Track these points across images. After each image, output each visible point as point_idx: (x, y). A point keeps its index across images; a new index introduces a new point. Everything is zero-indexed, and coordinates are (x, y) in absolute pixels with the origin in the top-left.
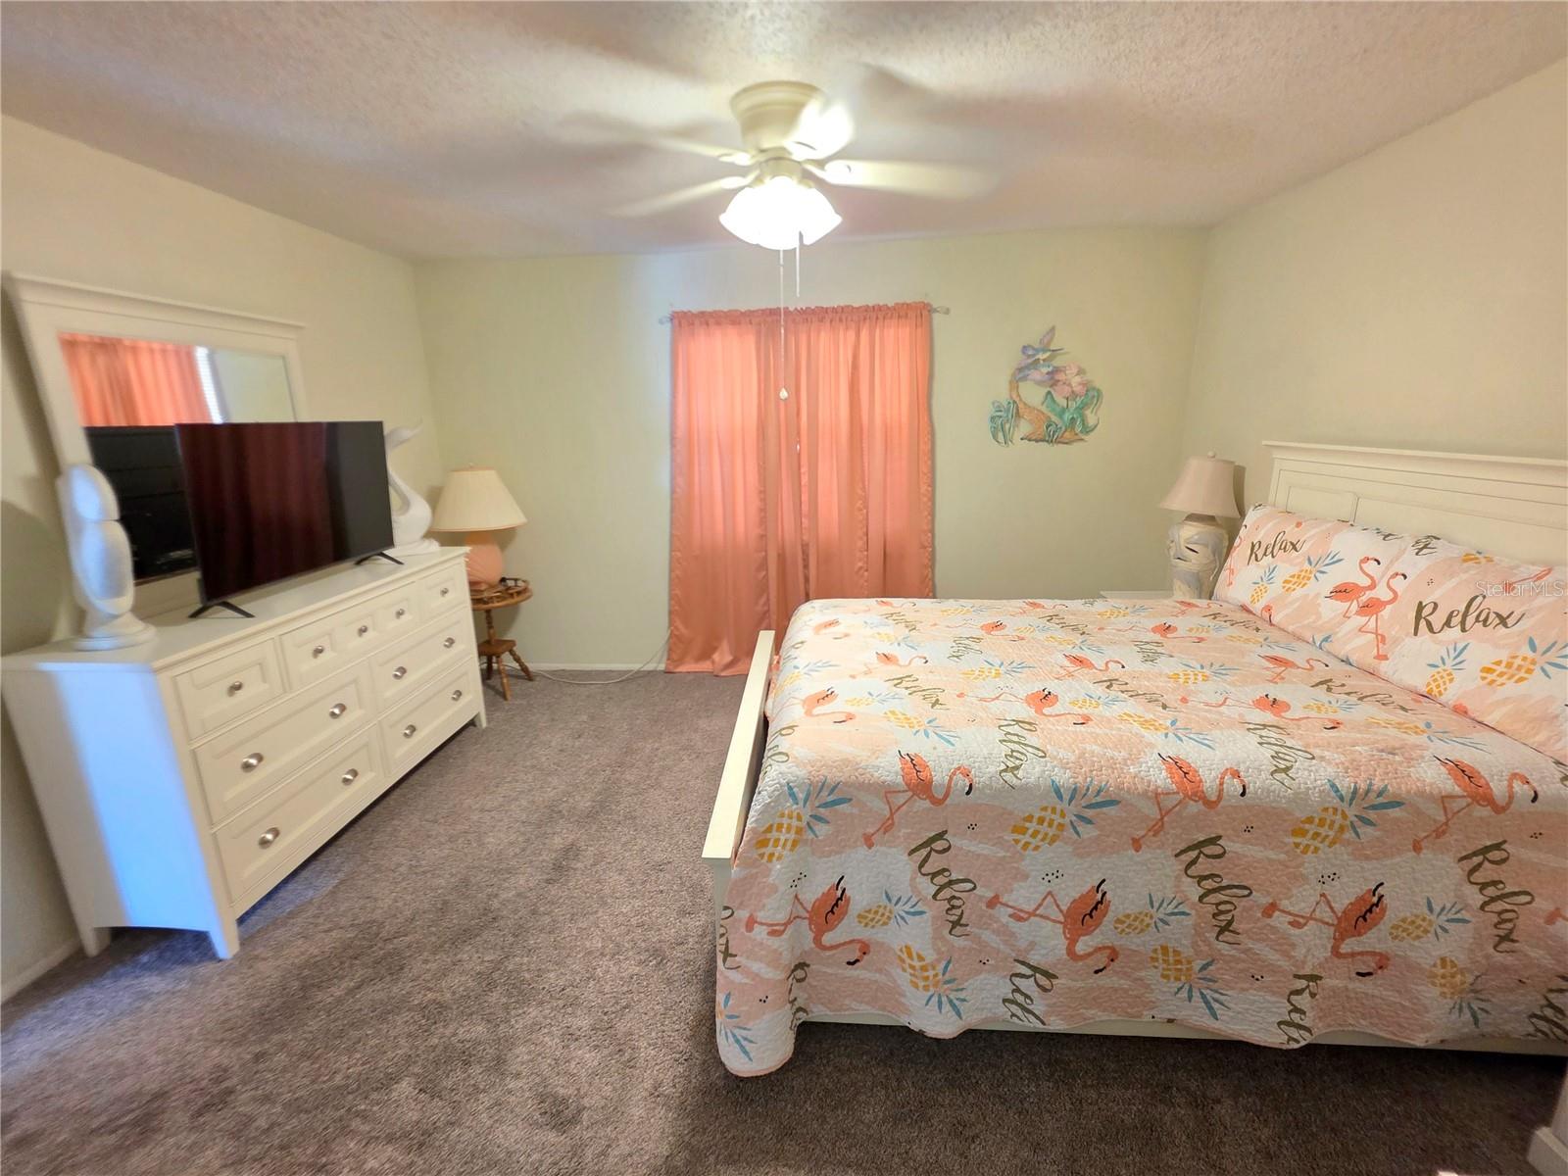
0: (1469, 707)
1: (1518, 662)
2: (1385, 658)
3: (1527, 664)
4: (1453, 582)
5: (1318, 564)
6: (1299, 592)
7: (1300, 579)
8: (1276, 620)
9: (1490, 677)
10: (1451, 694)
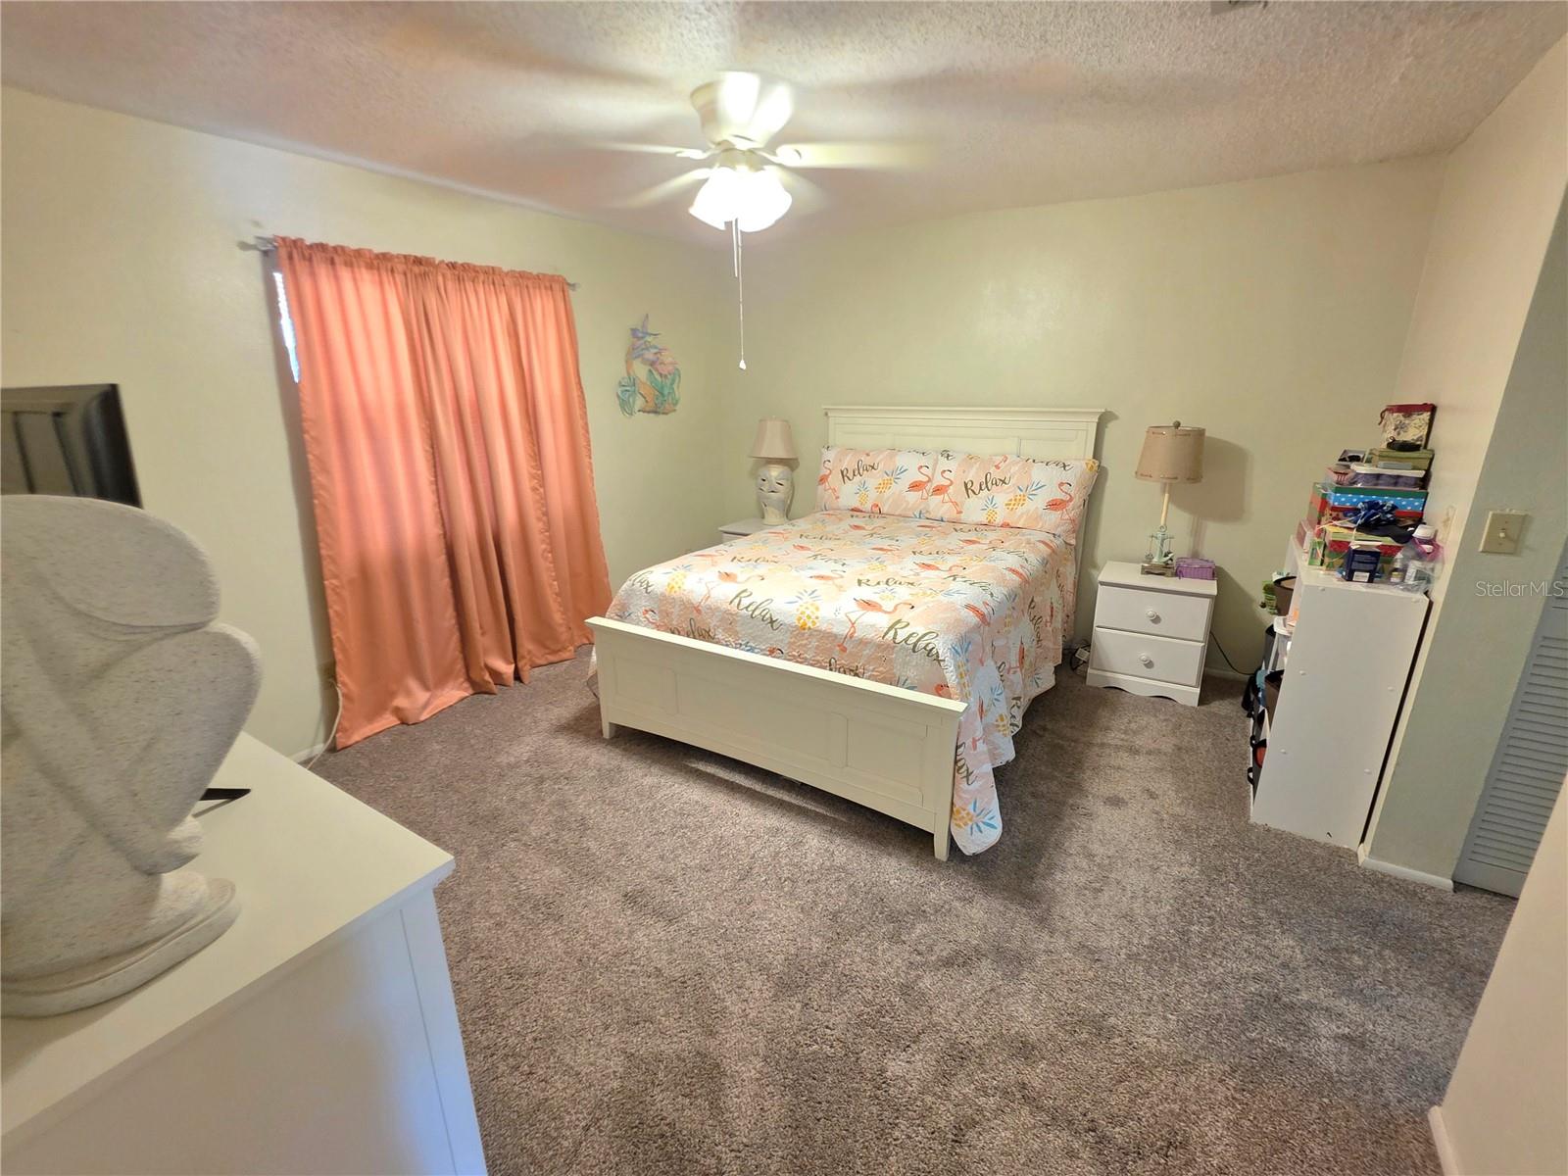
0: (1009, 522)
1: (1018, 497)
2: (961, 512)
3: (1022, 498)
4: (974, 469)
5: (895, 474)
6: (888, 493)
7: (886, 485)
8: (885, 510)
9: (1011, 507)
10: (999, 520)
